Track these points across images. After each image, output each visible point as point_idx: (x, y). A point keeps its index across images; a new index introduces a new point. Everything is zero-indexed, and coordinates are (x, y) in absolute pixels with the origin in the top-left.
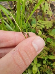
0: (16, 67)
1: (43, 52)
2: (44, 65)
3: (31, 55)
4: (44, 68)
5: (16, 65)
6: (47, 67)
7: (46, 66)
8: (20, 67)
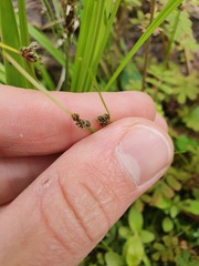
0: (53, 247)
1: (165, 181)
2: (165, 238)
3: (110, 199)
4: (166, 247)
5: (55, 241)
6: (179, 244)
7: (175, 240)
8: (68, 248)
